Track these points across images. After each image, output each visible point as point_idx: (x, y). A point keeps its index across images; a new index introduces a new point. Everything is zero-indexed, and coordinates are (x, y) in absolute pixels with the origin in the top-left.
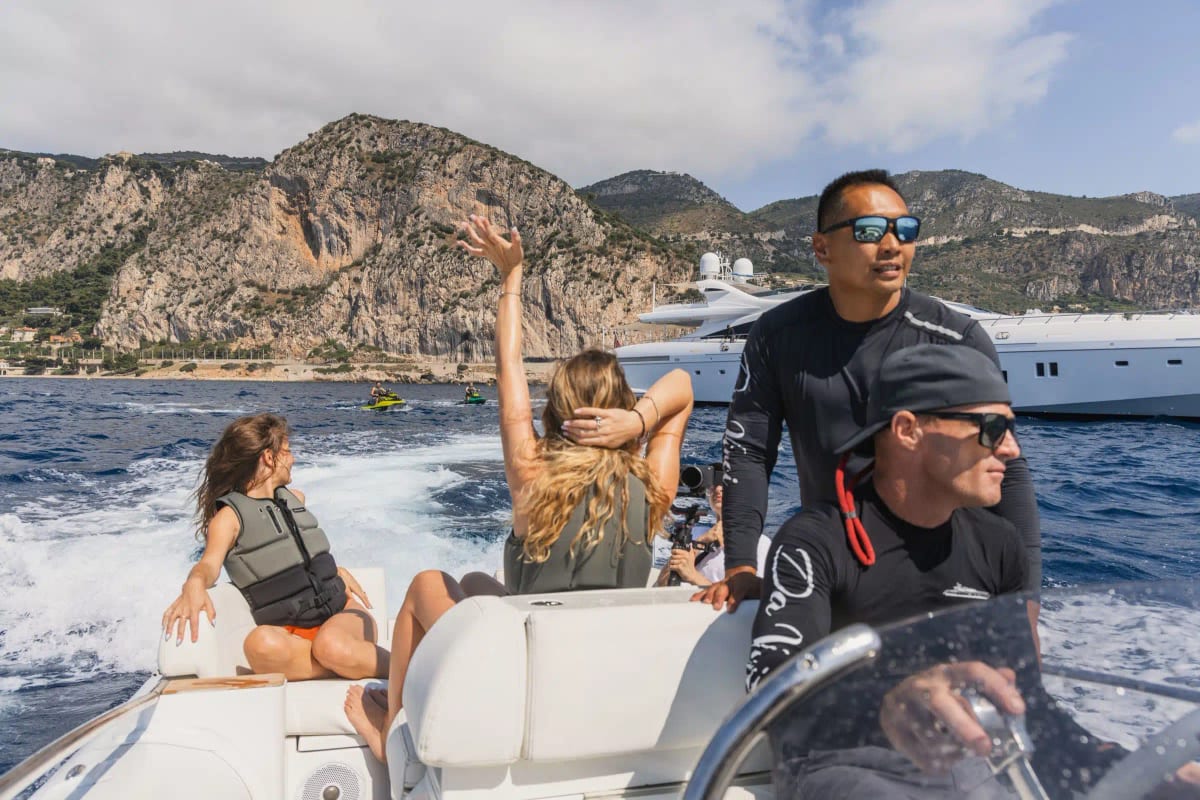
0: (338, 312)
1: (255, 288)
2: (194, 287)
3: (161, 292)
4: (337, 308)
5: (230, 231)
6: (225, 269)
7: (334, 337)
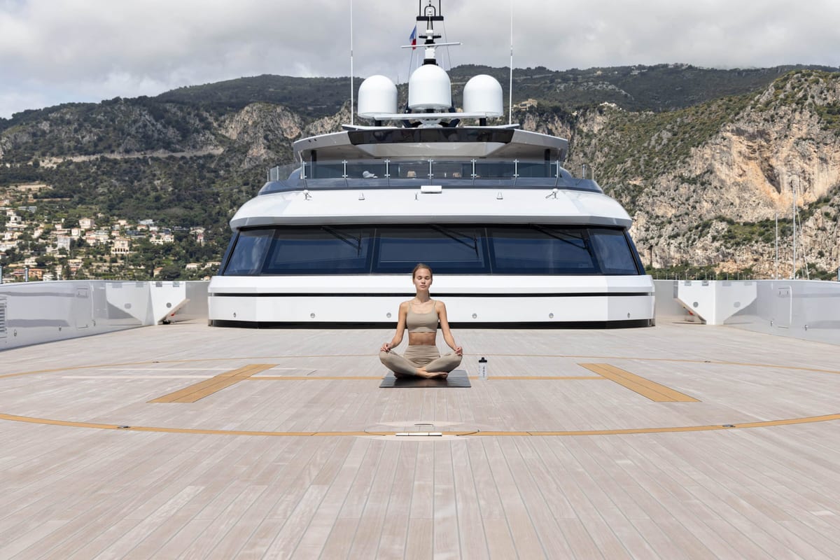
0: (814, 241)
1: (725, 223)
2: (670, 222)
3: (642, 228)
4: (814, 238)
5: (693, 175)
6: (694, 207)
7: (813, 262)
